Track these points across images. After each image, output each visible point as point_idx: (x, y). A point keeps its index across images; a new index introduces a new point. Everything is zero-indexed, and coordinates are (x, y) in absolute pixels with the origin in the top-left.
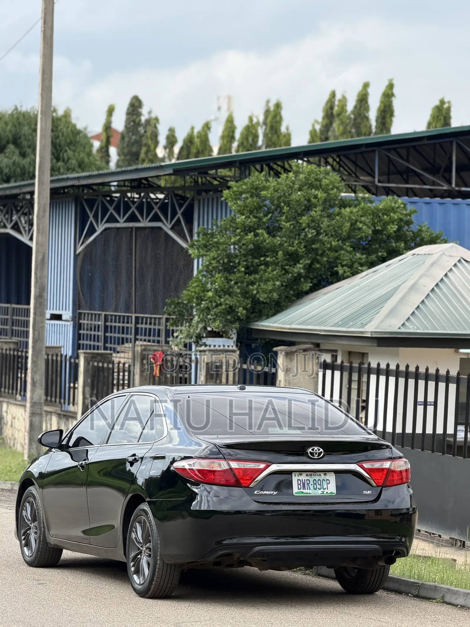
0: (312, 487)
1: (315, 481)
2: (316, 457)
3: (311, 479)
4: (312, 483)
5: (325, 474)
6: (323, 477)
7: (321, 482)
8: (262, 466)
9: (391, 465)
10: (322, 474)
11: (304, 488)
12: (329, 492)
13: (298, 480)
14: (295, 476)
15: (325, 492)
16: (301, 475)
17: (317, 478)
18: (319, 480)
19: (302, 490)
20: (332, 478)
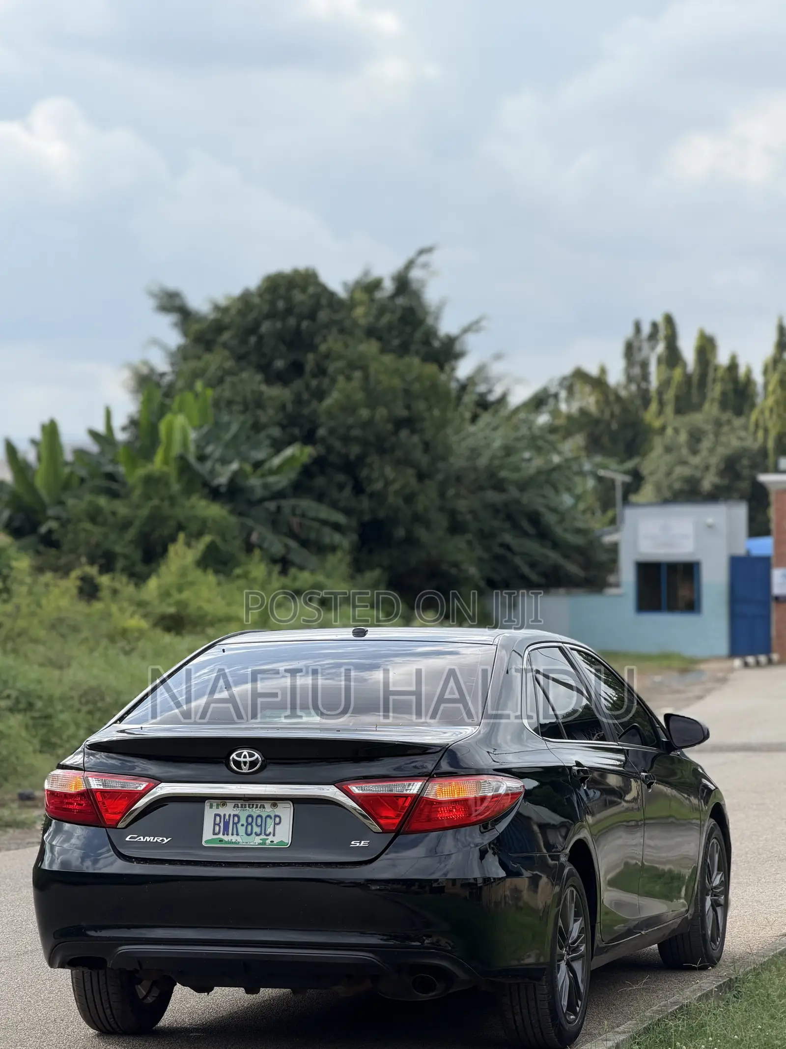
0: (242, 830)
1: (250, 820)
2: (245, 769)
3: (243, 815)
4: (243, 821)
5: (275, 805)
6: (268, 809)
7: (262, 822)
8: (142, 786)
9: (423, 789)
10: (268, 805)
11: (226, 831)
12: (276, 840)
13: (216, 815)
14: (211, 807)
15: (268, 842)
16: (224, 805)
17: (255, 812)
18: (260, 816)
19: (221, 836)
20: (286, 813)
